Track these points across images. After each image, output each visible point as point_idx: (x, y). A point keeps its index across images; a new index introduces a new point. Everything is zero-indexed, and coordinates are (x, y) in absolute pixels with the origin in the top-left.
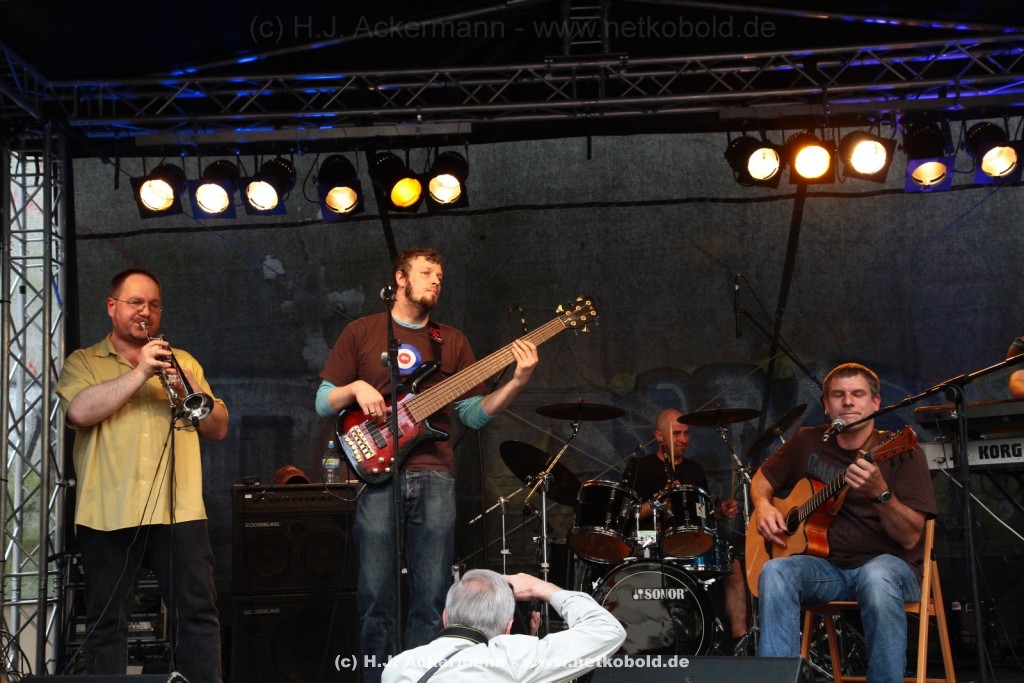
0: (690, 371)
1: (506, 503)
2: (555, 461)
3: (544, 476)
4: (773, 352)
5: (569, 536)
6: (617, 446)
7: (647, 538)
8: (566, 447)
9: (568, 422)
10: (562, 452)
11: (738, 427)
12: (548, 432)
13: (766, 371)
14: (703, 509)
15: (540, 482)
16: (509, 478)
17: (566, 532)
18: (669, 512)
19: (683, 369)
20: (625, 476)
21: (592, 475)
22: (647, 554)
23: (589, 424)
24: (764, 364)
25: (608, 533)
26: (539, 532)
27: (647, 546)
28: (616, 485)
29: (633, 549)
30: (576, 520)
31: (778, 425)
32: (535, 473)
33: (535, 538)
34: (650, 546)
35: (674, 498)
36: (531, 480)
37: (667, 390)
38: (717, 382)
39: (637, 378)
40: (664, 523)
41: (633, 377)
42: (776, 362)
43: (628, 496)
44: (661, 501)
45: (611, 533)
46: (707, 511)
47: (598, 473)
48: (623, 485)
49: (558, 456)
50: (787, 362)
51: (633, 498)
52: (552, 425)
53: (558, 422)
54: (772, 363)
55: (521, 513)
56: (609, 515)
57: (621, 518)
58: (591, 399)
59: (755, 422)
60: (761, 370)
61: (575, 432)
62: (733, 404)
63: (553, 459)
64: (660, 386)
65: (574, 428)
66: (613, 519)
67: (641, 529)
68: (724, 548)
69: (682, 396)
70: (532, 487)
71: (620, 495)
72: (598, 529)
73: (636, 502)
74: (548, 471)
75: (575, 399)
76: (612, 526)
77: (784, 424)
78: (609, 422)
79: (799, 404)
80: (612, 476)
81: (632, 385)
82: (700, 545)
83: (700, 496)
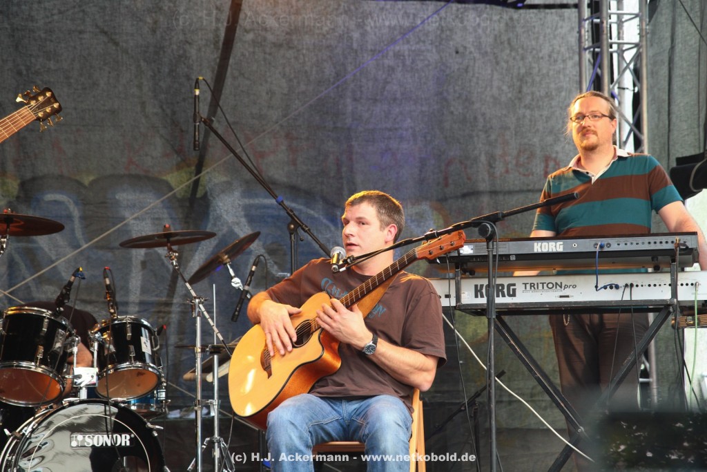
0: (87, 180)
7: (86, 376)
14: (148, 344)
18: (111, 346)
19: (78, 178)
24: (172, 179)
25: (38, 370)
27: (85, 385)
34: (88, 386)
35: (117, 331)
43: (62, 326)
45: (42, 369)
46: (152, 346)
56: (41, 349)
57: (55, 354)
66: (46, 353)
67: (79, 365)
71: (54, 325)
72: (28, 364)
82: (139, 385)
83: (143, 329)
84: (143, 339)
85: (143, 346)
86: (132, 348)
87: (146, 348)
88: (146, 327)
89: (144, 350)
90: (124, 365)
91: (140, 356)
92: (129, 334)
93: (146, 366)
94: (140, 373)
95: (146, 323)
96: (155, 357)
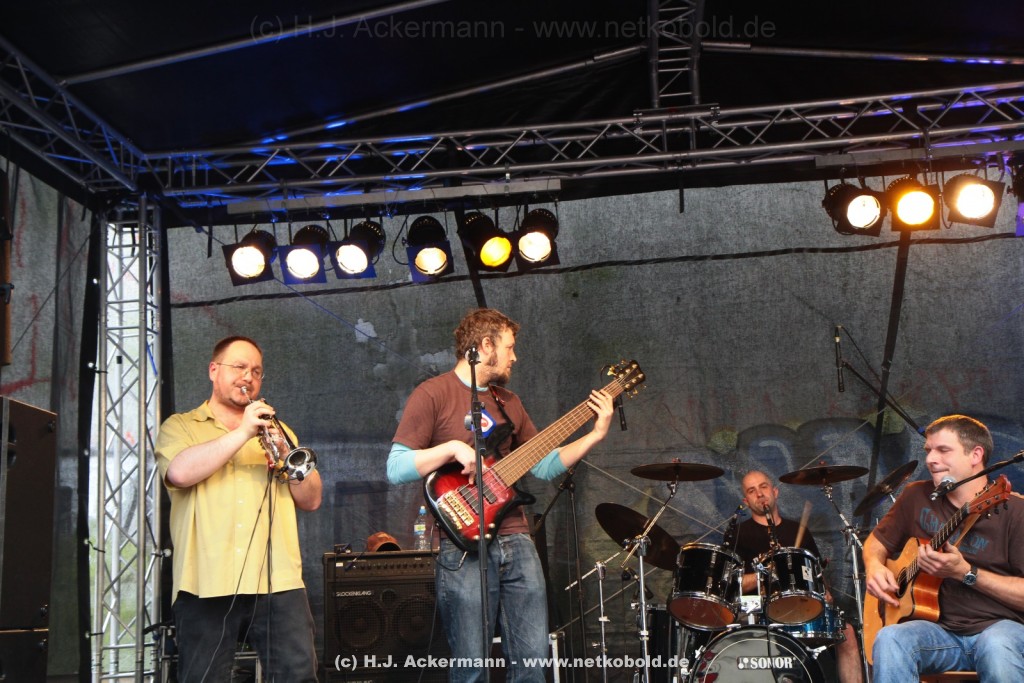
0: (795, 426)
1: (603, 568)
2: (652, 524)
3: (641, 539)
4: (881, 406)
5: (669, 602)
6: (718, 506)
7: (751, 603)
8: (663, 508)
9: (664, 483)
10: (659, 514)
11: (847, 486)
12: (648, 493)
13: (874, 425)
14: (810, 572)
15: (637, 546)
16: (606, 541)
17: (667, 597)
18: (774, 575)
19: (786, 425)
20: (726, 538)
21: (694, 537)
22: (751, 620)
23: (688, 484)
24: (872, 418)
25: (709, 599)
26: (637, 597)
27: (752, 612)
28: (716, 548)
29: (736, 615)
30: (676, 585)
31: (887, 482)
32: (632, 537)
33: (633, 605)
34: (754, 612)
35: (779, 561)
36: (628, 544)
37: (771, 448)
38: (823, 438)
39: (739, 435)
40: (769, 587)
41: (735, 435)
42: (885, 417)
43: (730, 559)
44: (765, 564)
45: (713, 598)
46: (814, 574)
47: (701, 535)
48: (724, 548)
49: (655, 519)
50: (896, 417)
51: (735, 561)
52: (652, 487)
53: (657, 483)
54: (880, 417)
55: (620, 578)
56: (710, 580)
57: (724, 584)
58: (690, 458)
59: (865, 479)
60: (869, 424)
61: (672, 493)
62: (842, 462)
63: (650, 522)
64: (764, 443)
65: (671, 489)
66: (715, 583)
67: (744, 594)
68: (834, 614)
69: (787, 454)
70: (629, 550)
71: (722, 559)
72: (699, 594)
73: (739, 565)
74: (645, 534)
75: (672, 459)
76: (714, 591)
77: (894, 481)
78: (710, 482)
79: (911, 460)
80: (713, 538)
81: (734, 443)
82: (808, 610)
83: (806, 559)
84: (804, 568)
85: (804, 574)
86: (792, 576)
87: (807, 574)
88: (808, 557)
89: (805, 578)
90: (788, 592)
91: (802, 584)
92: (790, 564)
93: (809, 594)
94: (803, 600)
95: (808, 553)
96: (818, 584)
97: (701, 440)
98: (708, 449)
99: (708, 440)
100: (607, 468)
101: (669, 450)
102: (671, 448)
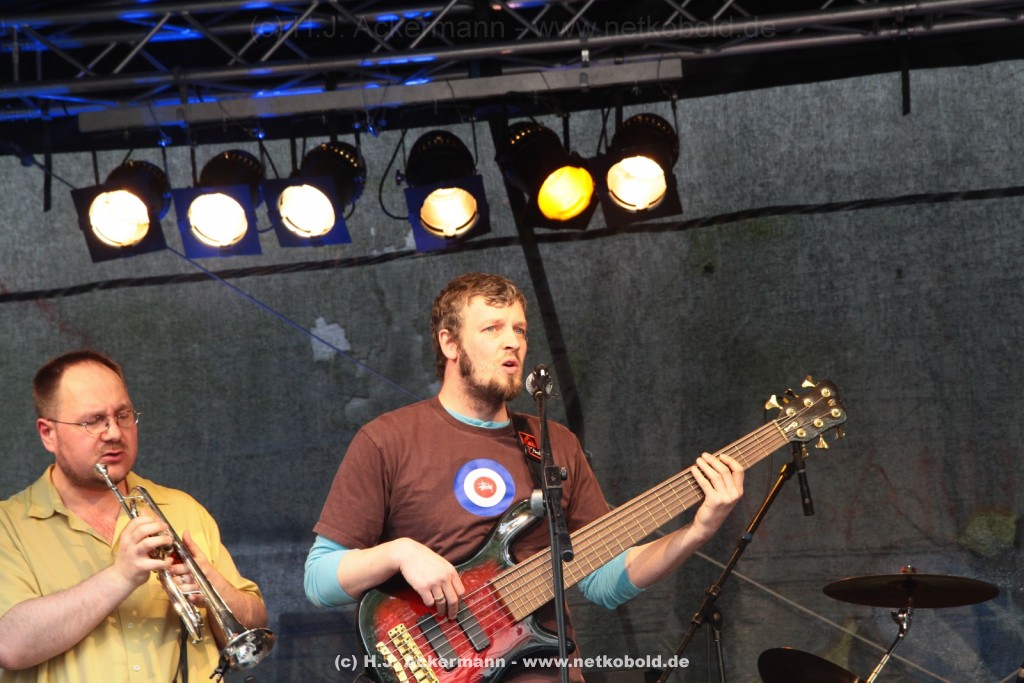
8: (886, 658)
9: (885, 611)
10: (877, 667)
12: (850, 631)
23: (930, 614)
39: (1018, 523)
49: (871, 677)
52: (856, 618)
53: (867, 611)
58: (929, 566)
61: (902, 630)
65: (899, 622)
75: (897, 568)
78: (968, 609)
81: (1011, 537)
97: (948, 531)
98: (961, 548)
99: (960, 533)
100: (773, 584)
101: (888, 550)
102: (892, 547)
